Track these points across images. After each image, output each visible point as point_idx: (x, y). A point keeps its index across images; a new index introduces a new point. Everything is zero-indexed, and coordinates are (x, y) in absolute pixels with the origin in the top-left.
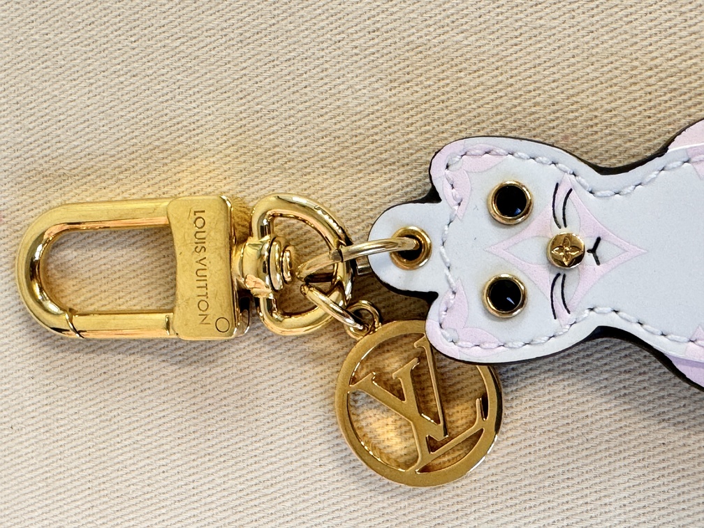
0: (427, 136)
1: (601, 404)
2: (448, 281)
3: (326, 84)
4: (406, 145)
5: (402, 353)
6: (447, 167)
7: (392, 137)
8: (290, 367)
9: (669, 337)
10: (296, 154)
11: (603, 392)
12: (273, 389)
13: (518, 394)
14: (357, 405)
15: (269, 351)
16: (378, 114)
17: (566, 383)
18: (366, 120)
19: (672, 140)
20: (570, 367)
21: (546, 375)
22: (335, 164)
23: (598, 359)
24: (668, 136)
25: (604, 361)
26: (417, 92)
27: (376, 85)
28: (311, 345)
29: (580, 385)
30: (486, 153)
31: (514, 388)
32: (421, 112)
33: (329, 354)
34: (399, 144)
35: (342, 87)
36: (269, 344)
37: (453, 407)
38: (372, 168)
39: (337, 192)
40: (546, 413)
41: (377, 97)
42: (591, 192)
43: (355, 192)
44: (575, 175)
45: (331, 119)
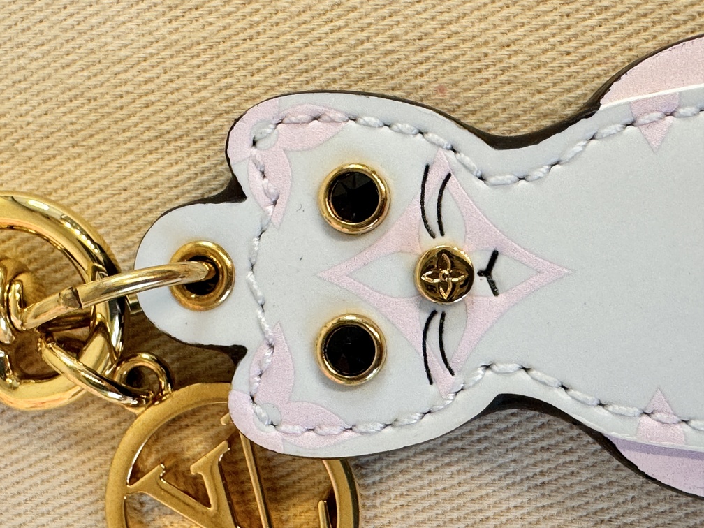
0: (229, 92)
1: (508, 499)
2: (261, 328)
3: (71, 15)
4: (198, 109)
5: (207, 429)
6: (254, 143)
7: (176, 96)
8: (43, 454)
9: (610, 408)
10: (32, 127)
11: (509, 481)
12: (21, 487)
13: (383, 487)
14: (145, 509)
15: (10, 431)
16: (153, 61)
17: (454, 468)
18: (134, 71)
19: (605, 89)
20: (459, 444)
21: (425, 457)
22: (92, 142)
23: (500, 432)
24: (598, 83)
25: (510, 435)
26: (210, 24)
27: (148, 15)
28: (72, 420)
29: (476, 471)
30: (315, 119)
31: (377, 478)
32: (218, 56)
33: (100, 433)
34: (187, 108)
35: (94, 20)
36: (9, 421)
37: (288, 509)
38: (148, 147)
39: (97, 185)
40: (425, 515)
41: (150, 33)
42: (481, 178)
43: (124, 183)
44: (455, 151)
45: (83, 70)
